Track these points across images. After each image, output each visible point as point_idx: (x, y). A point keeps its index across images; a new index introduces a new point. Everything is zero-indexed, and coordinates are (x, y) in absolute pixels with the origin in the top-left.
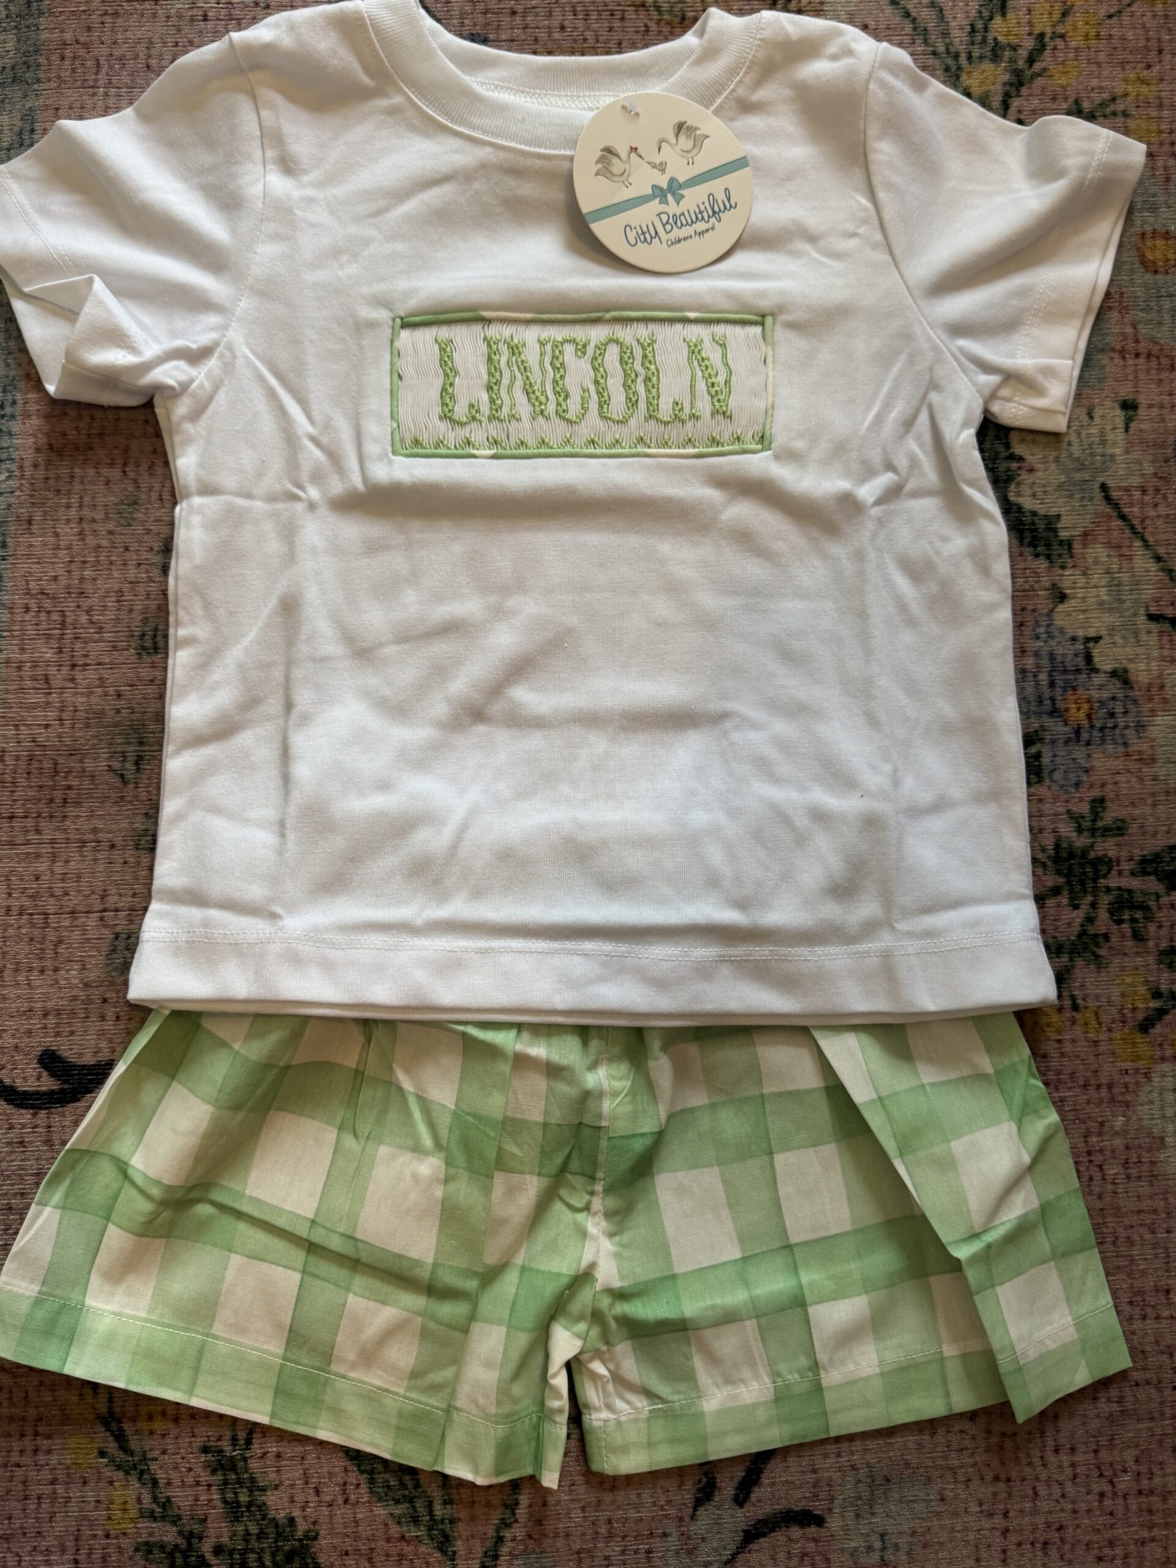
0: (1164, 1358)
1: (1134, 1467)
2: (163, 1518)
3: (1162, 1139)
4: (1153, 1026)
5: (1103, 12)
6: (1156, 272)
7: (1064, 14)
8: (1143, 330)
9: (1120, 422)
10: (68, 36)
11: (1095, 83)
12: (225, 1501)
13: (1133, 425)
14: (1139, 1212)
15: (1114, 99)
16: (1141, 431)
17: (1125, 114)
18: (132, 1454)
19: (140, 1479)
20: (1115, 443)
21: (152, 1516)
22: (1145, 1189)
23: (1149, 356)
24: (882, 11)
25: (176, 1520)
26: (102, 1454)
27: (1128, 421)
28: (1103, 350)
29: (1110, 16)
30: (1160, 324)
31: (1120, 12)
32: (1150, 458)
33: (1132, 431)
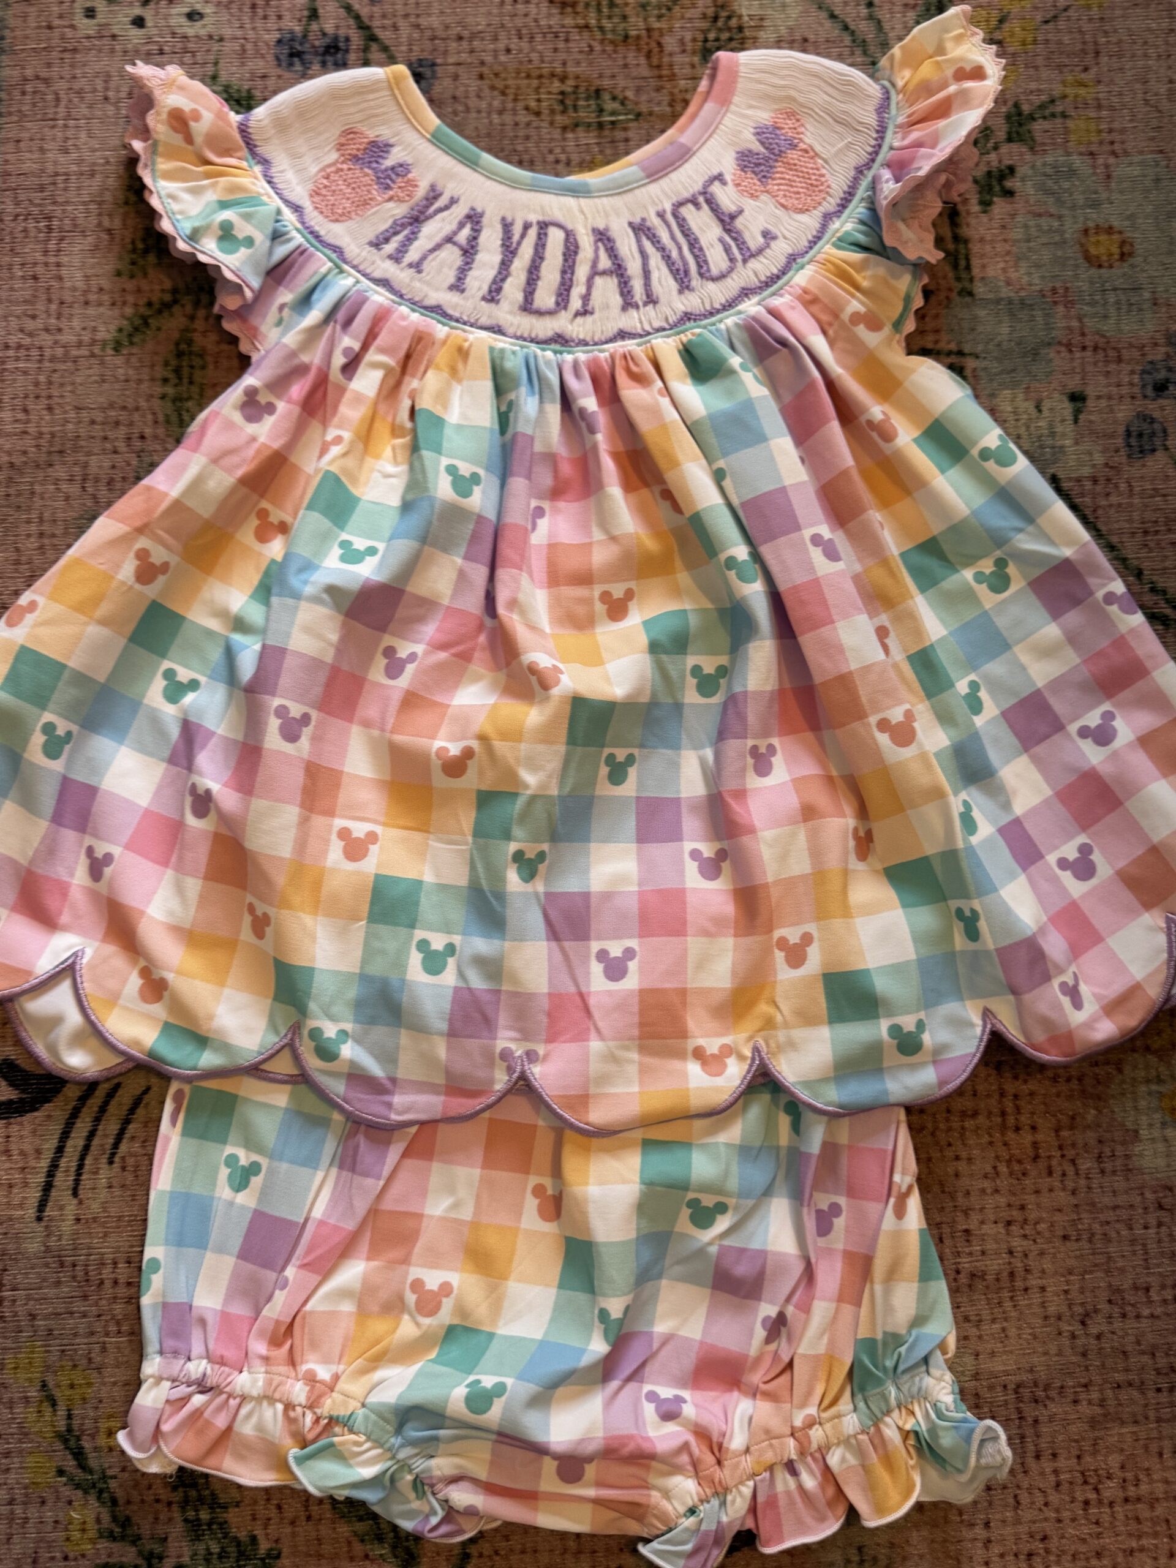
0: (1145, 1359)
1: (1119, 1474)
2: (123, 1538)
3: (1136, 1131)
5: (1039, 18)
6: (1100, 266)
7: (1001, 21)
8: (1090, 324)
9: (1068, 415)
10: (29, 72)
11: (1033, 86)
12: (186, 1520)
13: (1082, 417)
14: (1115, 1208)
15: (1053, 101)
16: (1091, 422)
17: (1064, 115)
18: (91, 1472)
19: (99, 1498)
20: (1064, 435)
21: (112, 1537)
22: (1119, 1183)
23: (1096, 348)
24: (821, 24)
25: (135, 1540)
26: (61, 1472)
27: (1077, 413)
28: (1049, 344)
29: (1046, 22)
30: (1106, 317)
31: (1055, 17)
32: (1100, 448)
33: (1081, 422)
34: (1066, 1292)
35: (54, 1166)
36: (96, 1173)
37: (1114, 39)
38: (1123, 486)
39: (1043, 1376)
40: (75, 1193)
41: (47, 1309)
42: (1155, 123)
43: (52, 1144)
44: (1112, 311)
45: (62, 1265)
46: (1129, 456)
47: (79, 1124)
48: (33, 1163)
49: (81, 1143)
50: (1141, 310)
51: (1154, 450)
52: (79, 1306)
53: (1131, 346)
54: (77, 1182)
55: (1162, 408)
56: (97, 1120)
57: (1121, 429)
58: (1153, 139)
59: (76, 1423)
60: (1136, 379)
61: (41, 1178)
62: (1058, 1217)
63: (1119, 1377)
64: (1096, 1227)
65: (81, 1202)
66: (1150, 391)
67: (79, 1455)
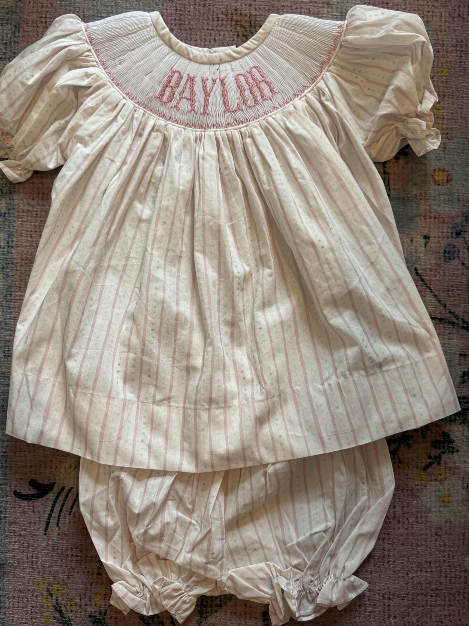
0: (428, 586)
3: (430, 509)
4: (428, 468)
6: (439, 185)
8: (434, 208)
9: (423, 244)
13: (428, 245)
14: (421, 535)
16: (431, 247)
18: (65, 618)
20: (421, 252)
22: (423, 527)
23: (435, 218)
26: (55, 618)
27: (426, 243)
28: (417, 216)
30: (439, 205)
32: (434, 257)
33: (427, 247)
34: (402, 563)
35: (50, 516)
36: (65, 518)
37: (451, 91)
38: (441, 273)
39: (392, 590)
40: (58, 525)
41: (48, 564)
42: (464, 126)
43: (49, 508)
44: (442, 203)
45: (53, 549)
46: (445, 261)
47: (58, 502)
48: (43, 515)
49: (59, 508)
50: (453, 203)
51: (454, 258)
52: (59, 563)
53: (449, 217)
54: (58, 521)
55: (458, 242)
56: (65, 500)
57: (443, 250)
58: (462, 133)
59: (59, 602)
60: (449, 230)
61: (46, 520)
62: (401, 538)
63: (418, 592)
64: (414, 542)
65: (60, 528)
66: (454, 235)
67: (61, 612)
